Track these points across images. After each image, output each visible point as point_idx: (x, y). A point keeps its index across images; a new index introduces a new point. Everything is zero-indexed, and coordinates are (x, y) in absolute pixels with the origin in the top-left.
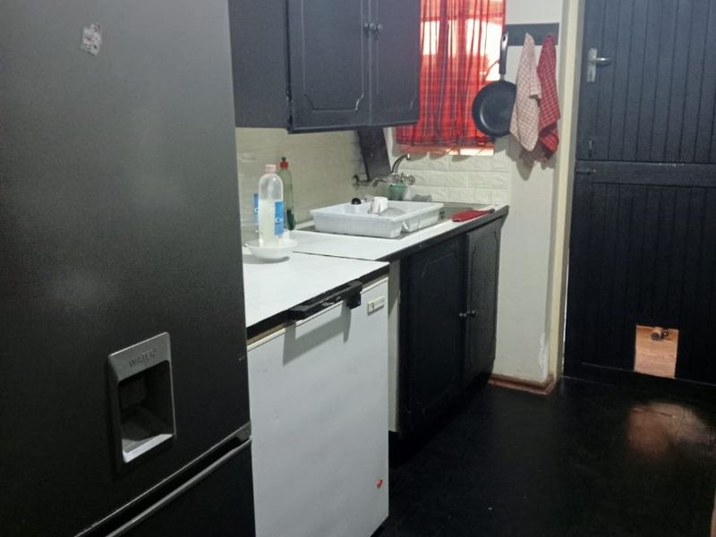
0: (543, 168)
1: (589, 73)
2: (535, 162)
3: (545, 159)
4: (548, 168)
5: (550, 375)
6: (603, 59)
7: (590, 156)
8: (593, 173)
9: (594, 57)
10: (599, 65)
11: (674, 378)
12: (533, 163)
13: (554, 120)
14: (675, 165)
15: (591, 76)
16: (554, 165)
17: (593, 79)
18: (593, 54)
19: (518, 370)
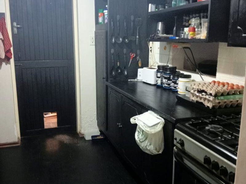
0: (6, 64)
1: (14, 31)
2: (3, 63)
3: (7, 61)
4: (8, 65)
5: (18, 138)
6: (19, 26)
7: (19, 59)
8: (21, 65)
9: (15, 25)
10: (18, 28)
11: (57, 127)
12: (2, 63)
13: (9, 48)
14: (48, 61)
15: (15, 32)
16: (10, 64)
17: (16, 33)
18: (15, 24)
19: (8, 140)
